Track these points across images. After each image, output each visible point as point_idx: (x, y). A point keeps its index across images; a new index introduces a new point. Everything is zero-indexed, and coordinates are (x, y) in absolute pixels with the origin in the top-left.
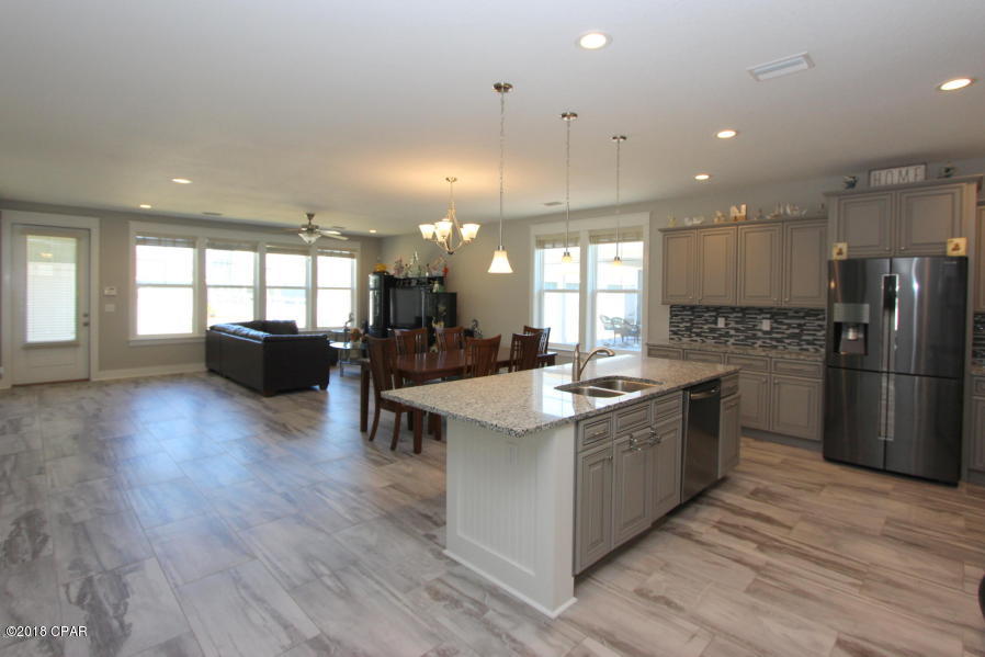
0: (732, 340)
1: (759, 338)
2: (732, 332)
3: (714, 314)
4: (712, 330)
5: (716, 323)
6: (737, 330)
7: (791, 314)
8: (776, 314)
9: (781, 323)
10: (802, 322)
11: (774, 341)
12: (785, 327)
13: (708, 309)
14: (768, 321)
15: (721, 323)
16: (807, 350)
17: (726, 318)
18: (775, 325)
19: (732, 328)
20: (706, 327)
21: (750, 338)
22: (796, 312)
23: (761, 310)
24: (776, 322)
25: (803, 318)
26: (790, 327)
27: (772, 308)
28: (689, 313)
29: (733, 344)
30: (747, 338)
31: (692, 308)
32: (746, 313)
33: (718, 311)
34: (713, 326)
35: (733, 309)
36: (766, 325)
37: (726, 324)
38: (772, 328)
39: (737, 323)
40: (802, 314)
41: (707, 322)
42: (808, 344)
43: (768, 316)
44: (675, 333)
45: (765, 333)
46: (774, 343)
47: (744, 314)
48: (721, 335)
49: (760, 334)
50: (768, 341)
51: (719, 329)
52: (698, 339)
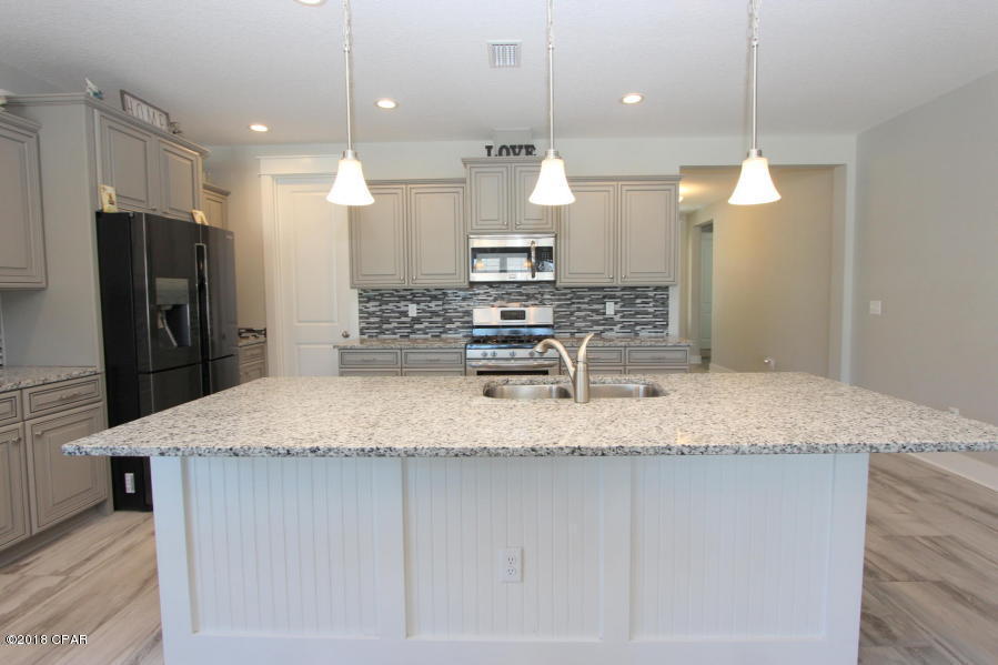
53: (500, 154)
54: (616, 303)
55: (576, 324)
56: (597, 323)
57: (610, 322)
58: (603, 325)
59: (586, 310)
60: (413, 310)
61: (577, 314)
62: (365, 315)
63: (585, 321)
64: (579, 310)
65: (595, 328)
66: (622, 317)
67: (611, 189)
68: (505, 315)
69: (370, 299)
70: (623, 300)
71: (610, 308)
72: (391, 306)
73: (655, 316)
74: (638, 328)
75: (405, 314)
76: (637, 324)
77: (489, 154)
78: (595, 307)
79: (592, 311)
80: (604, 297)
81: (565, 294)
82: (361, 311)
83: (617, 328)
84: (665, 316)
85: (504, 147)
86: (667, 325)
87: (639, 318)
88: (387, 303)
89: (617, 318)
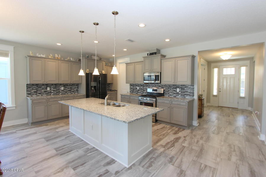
0: (52, 94)
1: (60, 92)
2: (52, 91)
3: (46, 86)
4: (45, 92)
5: (47, 89)
6: (54, 90)
7: (69, 85)
8: (65, 85)
9: (66, 88)
10: (71, 87)
11: (64, 92)
12: (67, 88)
13: (43, 85)
14: (63, 87)
15: (48, 89)
16: (72, 93)
17: (50, 87)
18: (65, 88)
19: (52, 90)
20: (43, 91)
21: (58, 93)
22: (70, 85)
23: (61, 84)
24: (65, 87)
25: (71, 86)
26: (68, 88)
27: (64, 84)
28: (36, 86)
29: (53, 95)
30: (57, 92)
31: (37, 85)
32: (56, 85)
33: (47, 85)
34: (46, 90)
35: (52, 84)
36: (62, 88)
37: (50, 89)
38: (64, 89)
39: (54, 88)
40: (71, 85)
41: (43, 89)
42: (73, 92)
43: (63, 86)
44: (29, 94)
45: (62, 90)
46: (65, 93)
47: (56, 86)
48: (48, 93)
49: (61, 91)
50: (63, 93)
51: (48, 91)
52: (40, 95)
53: (150, 55)
54: (179, 89)
55: (170, 94)
56: (175, 93)
57: (178, 93)
58: (176, 94)
59: (172, 90)
60: (138, 88)
61: (170, 91)
62: (131, 88)
63: (172, 93)
64: (170, 90)
65: (174, 95)
66: (181, 92)
67: (173, 60)
68: (153, 90)
69: (132, 85)
70: (181, 88)
71: (178, 90)
72: (135, 87)
73: (190, 93)
74: (185, 96)
75: (137, 89)
76: (185, 95)
77: (148, 55)
78: (174, 89)
79: (174, 90)
80: (177, 87)
81: (167, 86)
82: (130, 88)
83: (180, 95)
84: (193, 93)
85: (151, 53)
86: (194, 96)
87: (186, 93)
88: (134, 86)
89: (180, 93)
